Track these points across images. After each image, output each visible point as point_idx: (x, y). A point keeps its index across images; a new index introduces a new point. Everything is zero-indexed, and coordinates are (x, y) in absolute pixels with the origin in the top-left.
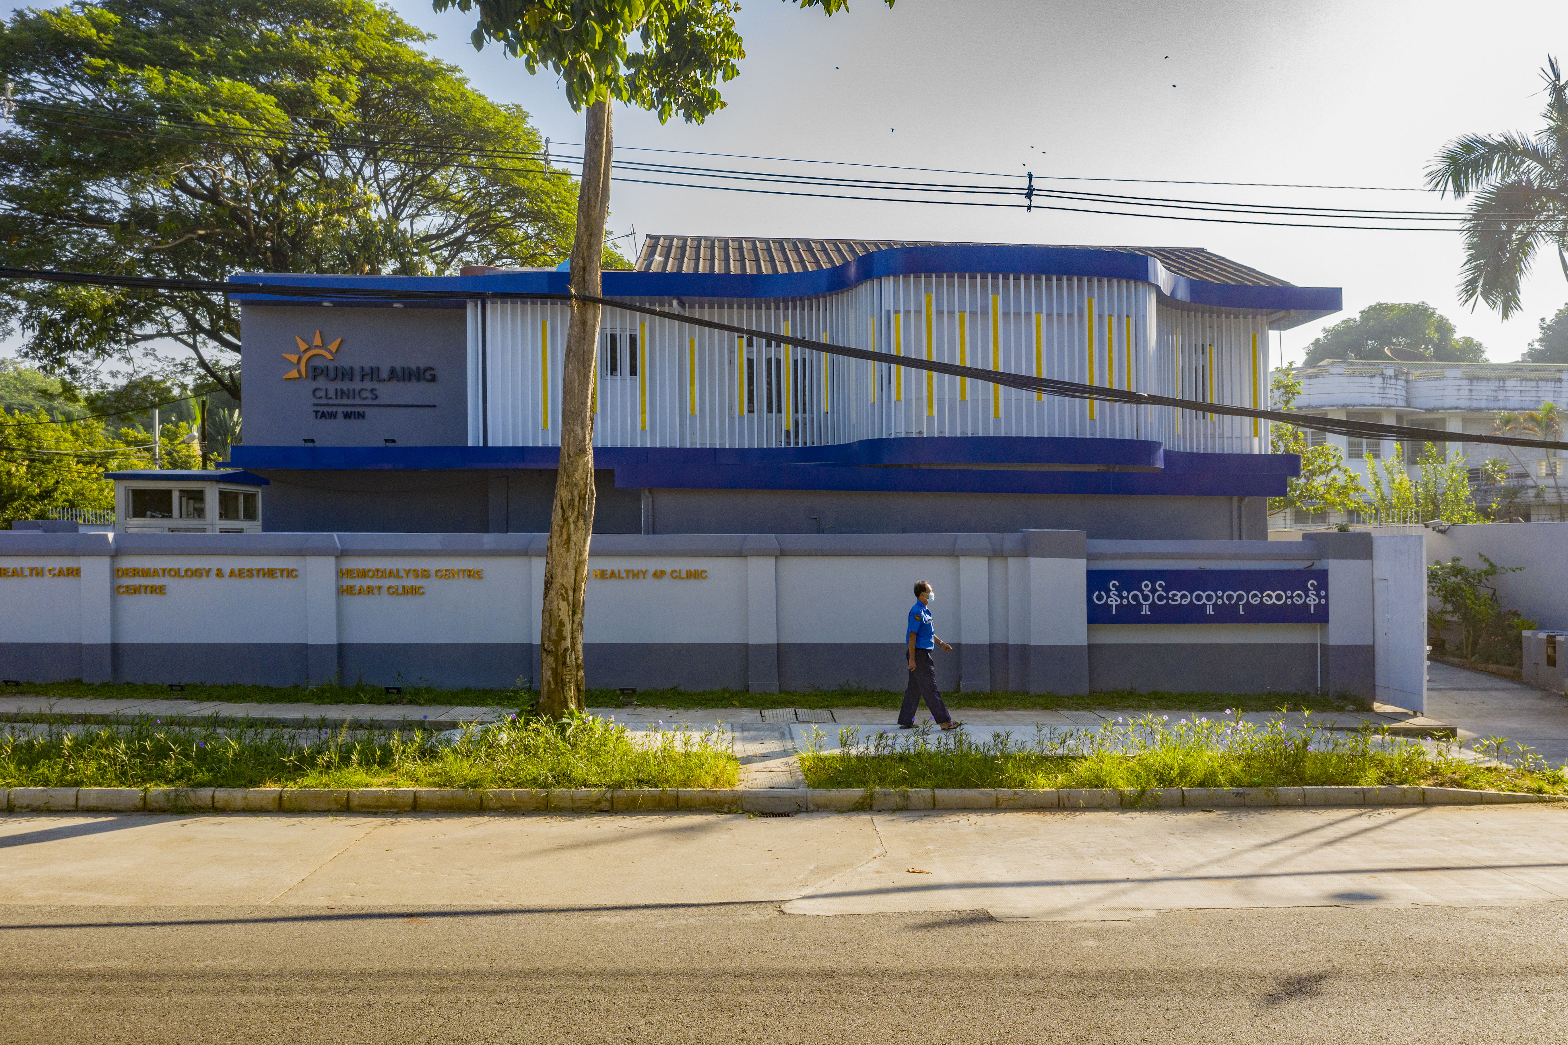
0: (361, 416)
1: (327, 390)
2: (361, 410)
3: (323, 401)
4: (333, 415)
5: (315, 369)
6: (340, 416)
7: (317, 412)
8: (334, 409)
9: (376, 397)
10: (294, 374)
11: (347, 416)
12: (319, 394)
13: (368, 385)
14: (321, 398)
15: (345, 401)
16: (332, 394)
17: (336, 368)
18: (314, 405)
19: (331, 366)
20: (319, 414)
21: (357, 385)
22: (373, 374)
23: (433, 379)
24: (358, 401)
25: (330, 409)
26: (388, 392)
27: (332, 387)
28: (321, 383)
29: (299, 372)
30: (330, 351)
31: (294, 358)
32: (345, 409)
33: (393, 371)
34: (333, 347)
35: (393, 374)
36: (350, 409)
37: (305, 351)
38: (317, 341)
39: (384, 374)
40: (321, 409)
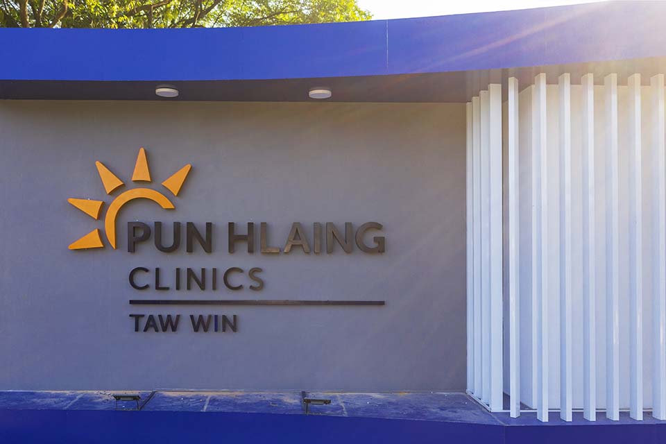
0: (230, 325)
1: (158, 272)
2: (229, 312)
3: (152, 295)
4: (171, 325)
5: (134, 227)
6: (185, 325)
7: (137, 318)
8: (173, 311)
9: (261, 286)
11: (199, 324)
12: (141, 279)
13: (244, 260)
14: (147, 287)
15: (196, 294)
16: (168, 280)
17: (177, 226)
18: (132, 302)
19: (169, 221)
20: (143, 322)
21: (220, 260)
23: (380, 247)
24: (223, 294)
25: (165, 311)
27: (170, 265)
28: (148, 256)
29: (102, 234)
30: (166, 192)
31: (92, 208)
32: (197, 311)
33: (296, 231)
34: (174, 183)
35: (299, 239)
36: (206, 311)
37: (116, 192)
38: (141, 172)
39: (279, 237)
40: (148, 311)
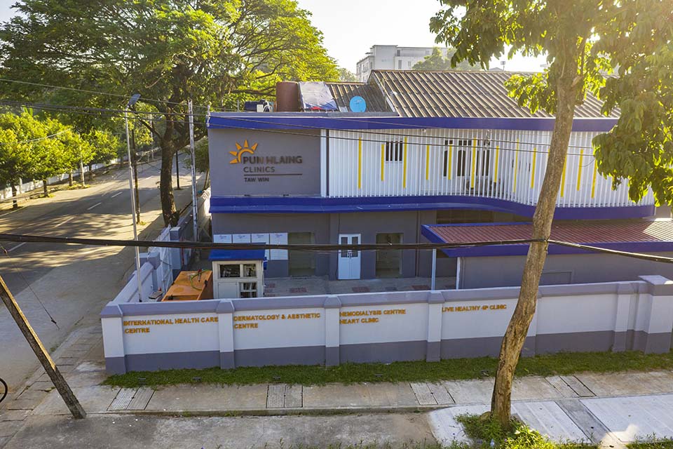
0: (267, 179)
1: (250, 168)
2: (267, 177)
3: (249, 173)
4: (253, 180)
5: (244, 158)
6: (257, 180)
7: (246, 179)
8: (254, 177)
9: (274, 171)
10: (235, 161)
11: (260, 180)
12: (246, 170)
13: (270, 165)
15: (259, 173)
16: (253, 170)
17: (255, 157)
18: (245, 175)
19: (252, 156)
21: (264, 165)
22: (271, 160)
23: (301, 162)
24: (266, 173)
25: (252, 177)
26: (281, 168)
27: (253, 166)
28: (248, 164)
29: (238, 160)
30: (252, 150)
31: (235, 154)
32: (259, 177)
33: (282, 158)
34: (254, 148)
35: (282, 160)
36: (262, 177)
37: (241, 150)
38: (246, 146)
39: (278, 160)
40: (248, 177)
